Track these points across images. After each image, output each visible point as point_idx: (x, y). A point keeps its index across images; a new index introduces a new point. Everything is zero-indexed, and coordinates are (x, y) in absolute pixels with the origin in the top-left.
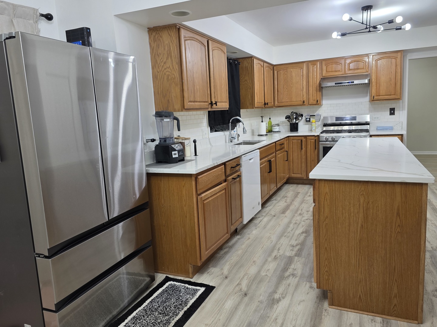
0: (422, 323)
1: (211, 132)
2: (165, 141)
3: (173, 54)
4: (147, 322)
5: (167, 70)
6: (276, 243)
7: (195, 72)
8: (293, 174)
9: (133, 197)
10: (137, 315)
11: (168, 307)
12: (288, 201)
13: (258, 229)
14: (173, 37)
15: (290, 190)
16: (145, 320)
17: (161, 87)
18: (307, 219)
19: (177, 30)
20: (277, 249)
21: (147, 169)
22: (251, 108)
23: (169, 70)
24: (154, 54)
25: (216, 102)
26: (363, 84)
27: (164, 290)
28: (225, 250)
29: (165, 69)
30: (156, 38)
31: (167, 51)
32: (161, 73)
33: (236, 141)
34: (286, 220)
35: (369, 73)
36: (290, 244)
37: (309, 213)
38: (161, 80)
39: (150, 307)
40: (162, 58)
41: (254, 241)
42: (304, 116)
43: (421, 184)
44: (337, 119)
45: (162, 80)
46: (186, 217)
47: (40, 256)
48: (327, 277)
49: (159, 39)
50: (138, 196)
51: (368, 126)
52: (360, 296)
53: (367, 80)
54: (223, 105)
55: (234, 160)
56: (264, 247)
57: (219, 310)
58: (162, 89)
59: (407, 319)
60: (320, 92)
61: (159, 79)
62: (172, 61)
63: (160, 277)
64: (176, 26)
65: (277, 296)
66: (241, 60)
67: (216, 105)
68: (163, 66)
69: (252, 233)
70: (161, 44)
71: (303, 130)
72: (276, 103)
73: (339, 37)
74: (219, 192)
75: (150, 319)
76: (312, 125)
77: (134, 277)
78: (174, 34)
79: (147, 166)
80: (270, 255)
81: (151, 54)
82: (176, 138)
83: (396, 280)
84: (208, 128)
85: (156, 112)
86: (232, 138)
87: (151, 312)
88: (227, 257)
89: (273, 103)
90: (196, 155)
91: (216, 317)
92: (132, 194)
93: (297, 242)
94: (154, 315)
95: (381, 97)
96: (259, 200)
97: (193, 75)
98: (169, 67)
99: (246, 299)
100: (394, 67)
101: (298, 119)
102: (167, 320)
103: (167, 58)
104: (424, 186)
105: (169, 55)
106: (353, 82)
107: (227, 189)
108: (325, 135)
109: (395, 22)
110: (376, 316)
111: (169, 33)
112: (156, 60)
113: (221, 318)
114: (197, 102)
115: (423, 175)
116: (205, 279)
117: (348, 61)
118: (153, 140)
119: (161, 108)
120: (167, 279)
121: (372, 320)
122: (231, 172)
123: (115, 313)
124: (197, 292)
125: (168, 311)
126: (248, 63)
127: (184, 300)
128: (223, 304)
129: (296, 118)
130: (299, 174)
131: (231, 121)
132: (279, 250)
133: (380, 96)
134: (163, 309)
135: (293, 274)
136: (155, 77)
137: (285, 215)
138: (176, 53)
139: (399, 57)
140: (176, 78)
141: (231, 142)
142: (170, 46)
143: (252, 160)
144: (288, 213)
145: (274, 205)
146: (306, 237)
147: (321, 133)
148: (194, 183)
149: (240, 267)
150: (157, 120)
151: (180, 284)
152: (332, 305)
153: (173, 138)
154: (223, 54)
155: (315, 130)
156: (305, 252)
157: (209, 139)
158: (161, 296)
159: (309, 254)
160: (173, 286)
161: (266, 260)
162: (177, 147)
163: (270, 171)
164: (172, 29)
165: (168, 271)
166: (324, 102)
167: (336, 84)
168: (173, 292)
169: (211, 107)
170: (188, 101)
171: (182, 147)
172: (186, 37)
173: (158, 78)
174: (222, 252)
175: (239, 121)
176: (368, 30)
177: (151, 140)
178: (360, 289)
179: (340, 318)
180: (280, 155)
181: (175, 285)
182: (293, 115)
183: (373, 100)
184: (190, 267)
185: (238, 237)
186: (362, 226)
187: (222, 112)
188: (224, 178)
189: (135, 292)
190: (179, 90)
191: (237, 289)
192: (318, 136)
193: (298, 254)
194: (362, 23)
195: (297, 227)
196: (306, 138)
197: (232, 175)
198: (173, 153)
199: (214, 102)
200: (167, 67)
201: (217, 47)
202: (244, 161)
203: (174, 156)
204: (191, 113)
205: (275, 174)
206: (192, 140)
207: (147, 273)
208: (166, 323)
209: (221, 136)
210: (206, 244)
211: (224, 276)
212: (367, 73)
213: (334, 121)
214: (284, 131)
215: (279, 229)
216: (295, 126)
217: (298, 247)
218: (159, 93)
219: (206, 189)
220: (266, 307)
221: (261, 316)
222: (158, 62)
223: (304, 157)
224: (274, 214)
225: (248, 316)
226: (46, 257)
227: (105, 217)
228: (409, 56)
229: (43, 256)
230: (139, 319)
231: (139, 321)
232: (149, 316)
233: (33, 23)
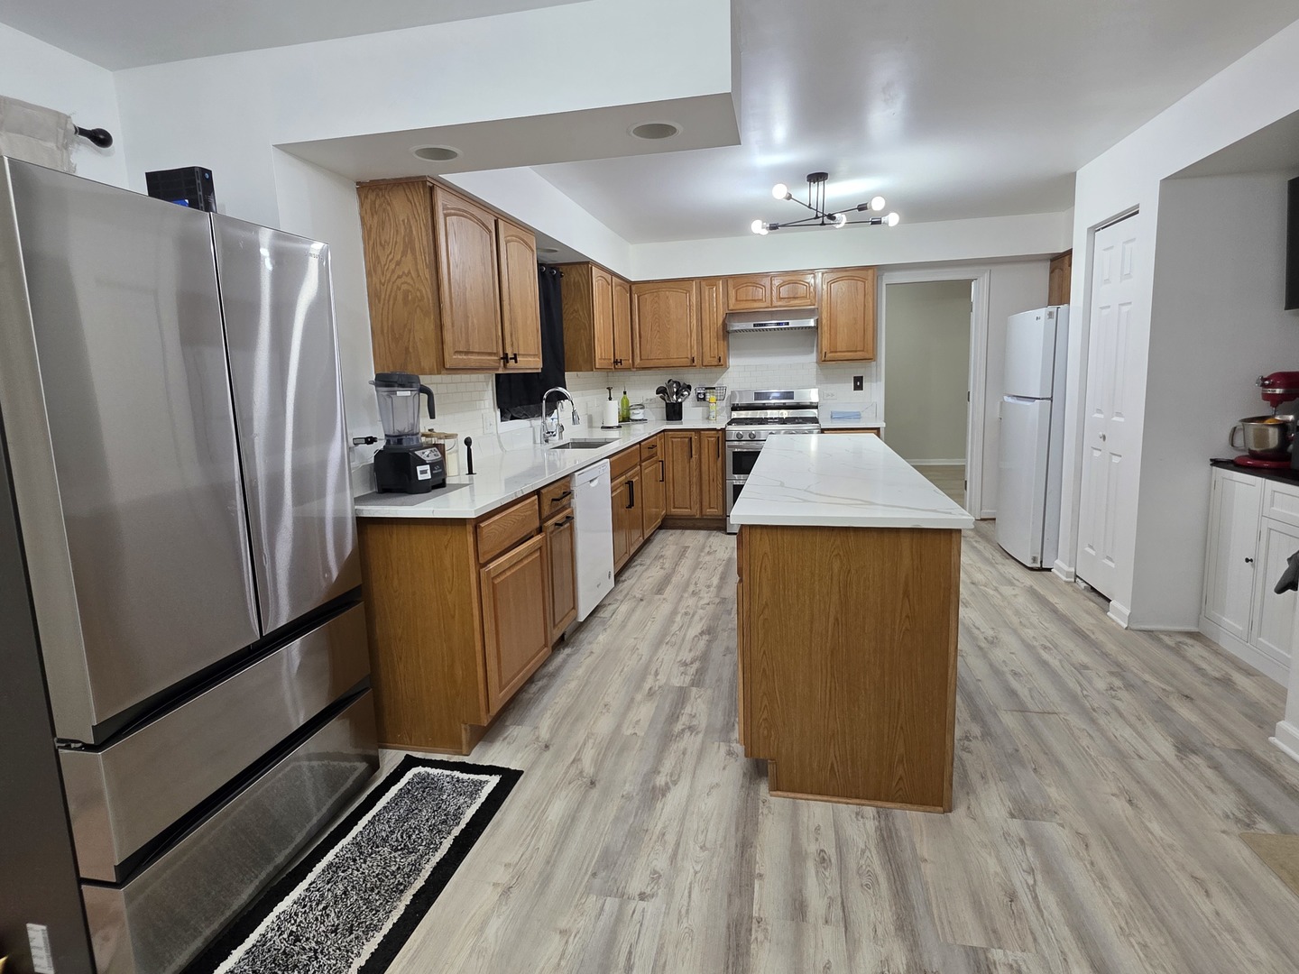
0: (950, 811)
1: (502, 421)
2: (400, 441)
3: (417, 246)
4: (363, 873)
5: (403, 280)
6: (650, 661)
7: (468, 289)
8: (674, 508)
9: (324, 577)
10: (337, 860)
11: (414, 831)
12: (667, 566)
13: (608, 630)
14: (417, 204)
15: (669, 543)
16: (358, 871)
17: (390, 317)
18: (708, 604)
19: (428, 190)
20: (653, 672)
21: (356, 507)
22: (588, 371)
23: (410, 281)
24: (371, 243)
25: (515, 355)
26: (806, 327)
27: (401, 789)
28: (540, 684)
29: (399, 277)
30: (377, 206)
31: (404, 236)
32: (390, 287)
33: (556, 441)
34: (666, 608)
35: (816, 307)
36: (678, 660)
37: (712, 589)
38: (389, 301)
39: (369, 834)
40: (391, 253)
41: (603, 657)
42: (693, 389)
43: (949, 532)
44: (758, 395)
45: (391, 302)
46: (453, 617)
47: (70, 745)
48: (766, 732)
49: (384, 210)
50: (335, 574)
51: (815, 411)
52: (832, 764)
53: (812, 320)
54: (531, 361)
55: (559, 483)
56: (625, 669)
57: (534, 826)
58: (392, 322)
59: (922, 804)
60: (723, 340)
61: (384, 300)
62: (415, 259)
63: (391, 759)
64: (424, 182)
65: (660, 780)
66: (564, 267)
67: (516, 362)
68: (393, 271)
69: (597, 641)
70: (390, 220)
71: (693, 417)
72: (638, 361)
73: (765, 232)
74: (526, 557)
75: (371, 867)
76: (709, 407)
77: (326, 762)
78: (419, 199)
79: (358, 500)
80: (638, 687)
81: (364, 243)
82: (423, 435)
83: (902, 728)
84: (495, 411)
85: (377, 375)
86: (548, 433)
87: (371, 848)
88: (546, 698)
89: (630, 361)
90: (470, 472)
91: (530, 843)
92: (321, 569)
93: (692, 654)
94: (381, 855)
95: (839, 354)
96: (610, 567)
97: (465, 294)
98: (409, 272)
99: (595, 794)
100: (861, 297)
101: (682, 395)
102: (413, 865)
103: (404, 254)
104: (954, 535)
105: (409, 245)
106: (788, 324)
107: (544, 549)
108: (734, 428)
109: (871, 208)
110: (863, 805)
111: (408, 198)
112: (378, 257)
113: (541, 844)
114: (472, 353)
115: (950, 513)
116: (498, 754)
117: (776, 282)
118: (370, 440)
119: (388, 367)
120: (410, 762)
121: (857, 814)
122: (553, 510)
123: (280, 859)
124: (483, 787)
125: (414, 842)
126: (580, 275)
127: (452, 809)
128: (544, 812)
129: (677, 393)
130: (686, 508)
131: (545, 397)
132: (657, 674)
133: (836, 352)
134: (402, 837)
135: (690, 728)
136: (374, 296)
137: (664, 596)
138: (425, 243)
139: (870, 278)
140: (425, 300)
141: (547, 441)
142: (411, 227)
143: (595, 482)
144: (669, 592)
145: (640, 576)
146: (709, 641)
147: (729, 424)
148: (470, 539)
149: (577, 720)
150: (380, 393)
151: (442, 771)
152: (778, 790)
153: (418, 433)
154: (528, 252)
155: (715, 417)
156: (710, 677)
157: (499, 437)
158: (396, 804)
159: (719, 680)
160: (423, 779)
161: (632, 700)
162: (428, 456)
163: (631, 505)
164: (415, 188)
165: (411, 739)
166: (733, 362)
167: (755, 325)
168: (424, 792)
169: (505, 365)
170: (452, 351)
171: (440, 456)
172: (448, 209)
173: (383, 296)
174: (534, 688)
175: (563, 397)
176: (820, 221)
177: (366, 439)
178: (832, 751)
179: (794, 816)
180: (650, 469)
181: (428, 774)
182: (671, 387)
183: (824, 361)
184: (463, 732)
185: (567, 651)
186: (837, 620)
187: (527, 378)
188: (537, 524)
189: (330, 802)
190: (432, 326)
191: (573, 771)
192: (723, 430)
193: (697, 682)
194: (809, 207)
195: (690, 622)
196: (700, 434)
197: (553, 517)
198: (419, 469)
199: (510, 356)
200: (404, 273)
201: (516, 237)
202: (578, 485)
203: (421, 477)
204: (457, 377)
205: (640, 510)
206: (462, 439)
207: (359, 751)
208: (410, 871)
209: (523, 429)
210: (500, 676)
211: (543, 745)
212: (813, 307)
213: (752, 401)
214: (654, 418)
215: (653, 629)
216: (677, 408)
217: (695, 666)
218: (385, 331)
219: (498, 551)
220: (639, 808)
221: (629, 830)
222: (383, 260)
223: (695, 473)
224: (640, 596)
225: (602, 834)
226: (88, 747)
227: (252, 632)
228: (889, 278)
229: (80, 745)
230: (342, 869)
231: (343, 874)
232: (369, 859)
233: (55, 148)
